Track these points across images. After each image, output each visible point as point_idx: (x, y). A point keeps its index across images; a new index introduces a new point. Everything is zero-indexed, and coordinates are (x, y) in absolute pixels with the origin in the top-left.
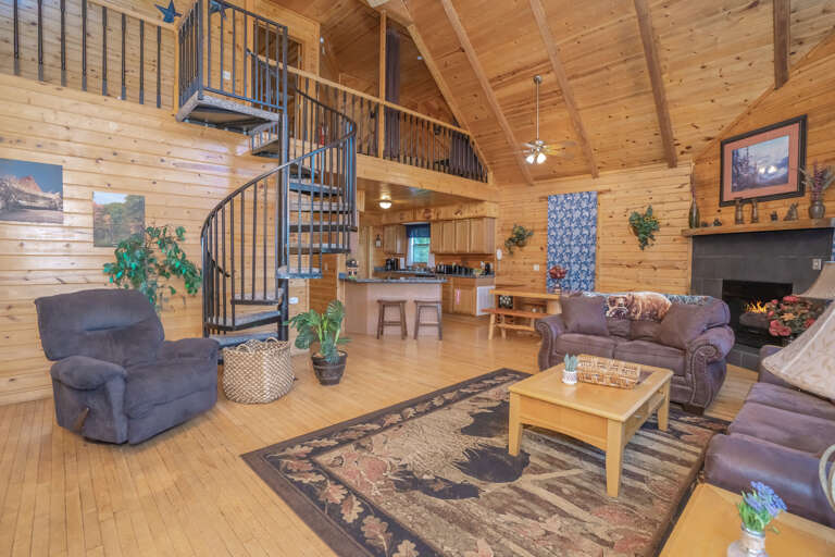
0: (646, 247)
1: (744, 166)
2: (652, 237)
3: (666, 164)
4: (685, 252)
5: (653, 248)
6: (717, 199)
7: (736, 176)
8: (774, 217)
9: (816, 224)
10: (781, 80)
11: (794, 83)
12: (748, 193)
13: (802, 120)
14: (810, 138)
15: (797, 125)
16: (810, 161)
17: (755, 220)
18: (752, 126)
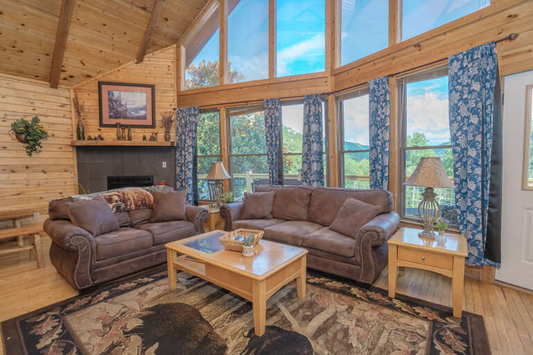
0: (33, 153)
1: (118, 103)
2: (39, 145)
3: (48, 83)
4: (71, 158)
5: (41, 155)
6: (97, 122)
7: (111, 109)
8: (144, 138)
9: (168, 144)
10: (140, 60)
11: (146, 65)
12: (123, 121)
13: (152, 87)
14: (157, 98)
15: (149, 90)
16: (157, 110)
17: (130, 139)
18: (121, 79)
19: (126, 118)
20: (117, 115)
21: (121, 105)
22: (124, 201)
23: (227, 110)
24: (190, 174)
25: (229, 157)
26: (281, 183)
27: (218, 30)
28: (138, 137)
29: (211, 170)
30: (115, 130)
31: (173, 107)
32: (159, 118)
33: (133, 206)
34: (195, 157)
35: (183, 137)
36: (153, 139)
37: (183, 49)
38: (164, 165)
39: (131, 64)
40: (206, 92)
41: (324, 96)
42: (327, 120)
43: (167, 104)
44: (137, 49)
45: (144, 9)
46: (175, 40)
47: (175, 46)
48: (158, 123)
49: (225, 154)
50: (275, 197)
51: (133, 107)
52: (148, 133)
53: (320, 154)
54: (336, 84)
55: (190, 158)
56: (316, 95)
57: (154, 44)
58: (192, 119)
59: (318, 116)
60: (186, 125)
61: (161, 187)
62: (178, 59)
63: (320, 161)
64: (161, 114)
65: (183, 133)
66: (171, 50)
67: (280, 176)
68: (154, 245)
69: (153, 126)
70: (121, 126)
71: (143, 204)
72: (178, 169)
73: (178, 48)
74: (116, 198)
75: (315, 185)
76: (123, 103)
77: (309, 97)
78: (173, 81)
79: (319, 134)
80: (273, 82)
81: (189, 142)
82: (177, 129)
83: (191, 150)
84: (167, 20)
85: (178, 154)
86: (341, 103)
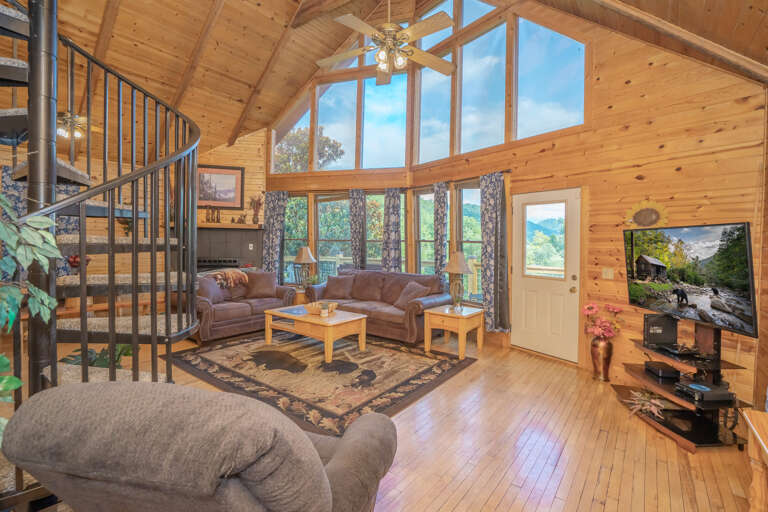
1: (208, 185)
7: (202, 191)
8: (233, 220)
9: (257, 227)
10: (231, 143)
11: (237, 148)
12: (212, 203)
13: (242, 170)
14: (246, 181)
15: (240, 172)
16: (246, 193)
17: (218, 221)
18: (212, 162)
19: (215, 199)
20: (206, 197)
21: (210, 187)
22: (226, 279)
23: (316, 196)
24: (276, 257)
25: (316, 241)
26: (362, 268)
27: (309, 112)
28: (226, 219)
29: (298, 253)
30: (205, 211)
31: (262, 189)
32: (247, 200)
33: (232, 285)
34: (283, 240)
35: (272, 220)
36: (241, 221)
37: (274, 132)
38: (251, 247)
39: (223, 148)
40: (296, 177)
41: (403, 190)
42: (406, 211)
43: (256, 187)
44: (229, 134)
45: (240, 101)
46: (267, 124)
47: (265, 129)
48: (246, 205)
49: (312, 238)
50: (354, 280)
51: (222, 189)
52: (237, 215)
53: (398, 242)
54: (415, 179)
55: (277, 241)
56: (396, 189)
57: (246, 129)
58: (281, 203)
59: (396, 208)
60: (274, 209)
61: (254, 268)
62: (268, 142)
63: (398, 249)
64: (250, 197)
65: (272, 216)
66: (261, 134)
67: (363, 261)
68: (252, 314)
69: (242, 208)
70: (211, 207)
71: (240, 283)
72: (265, 252)
73: (269, 131)
74: (220, 277)
75: (393, 270)
76: (213, 185)
77: (390, 190)
78: (262, 164)
79: (397, 224)
80: (358, 173)
81: (277, 226)
82: (266, 212)
83: (279, 234)
84: (260, 108)
85: (265, 236)
86: (418, 197)
